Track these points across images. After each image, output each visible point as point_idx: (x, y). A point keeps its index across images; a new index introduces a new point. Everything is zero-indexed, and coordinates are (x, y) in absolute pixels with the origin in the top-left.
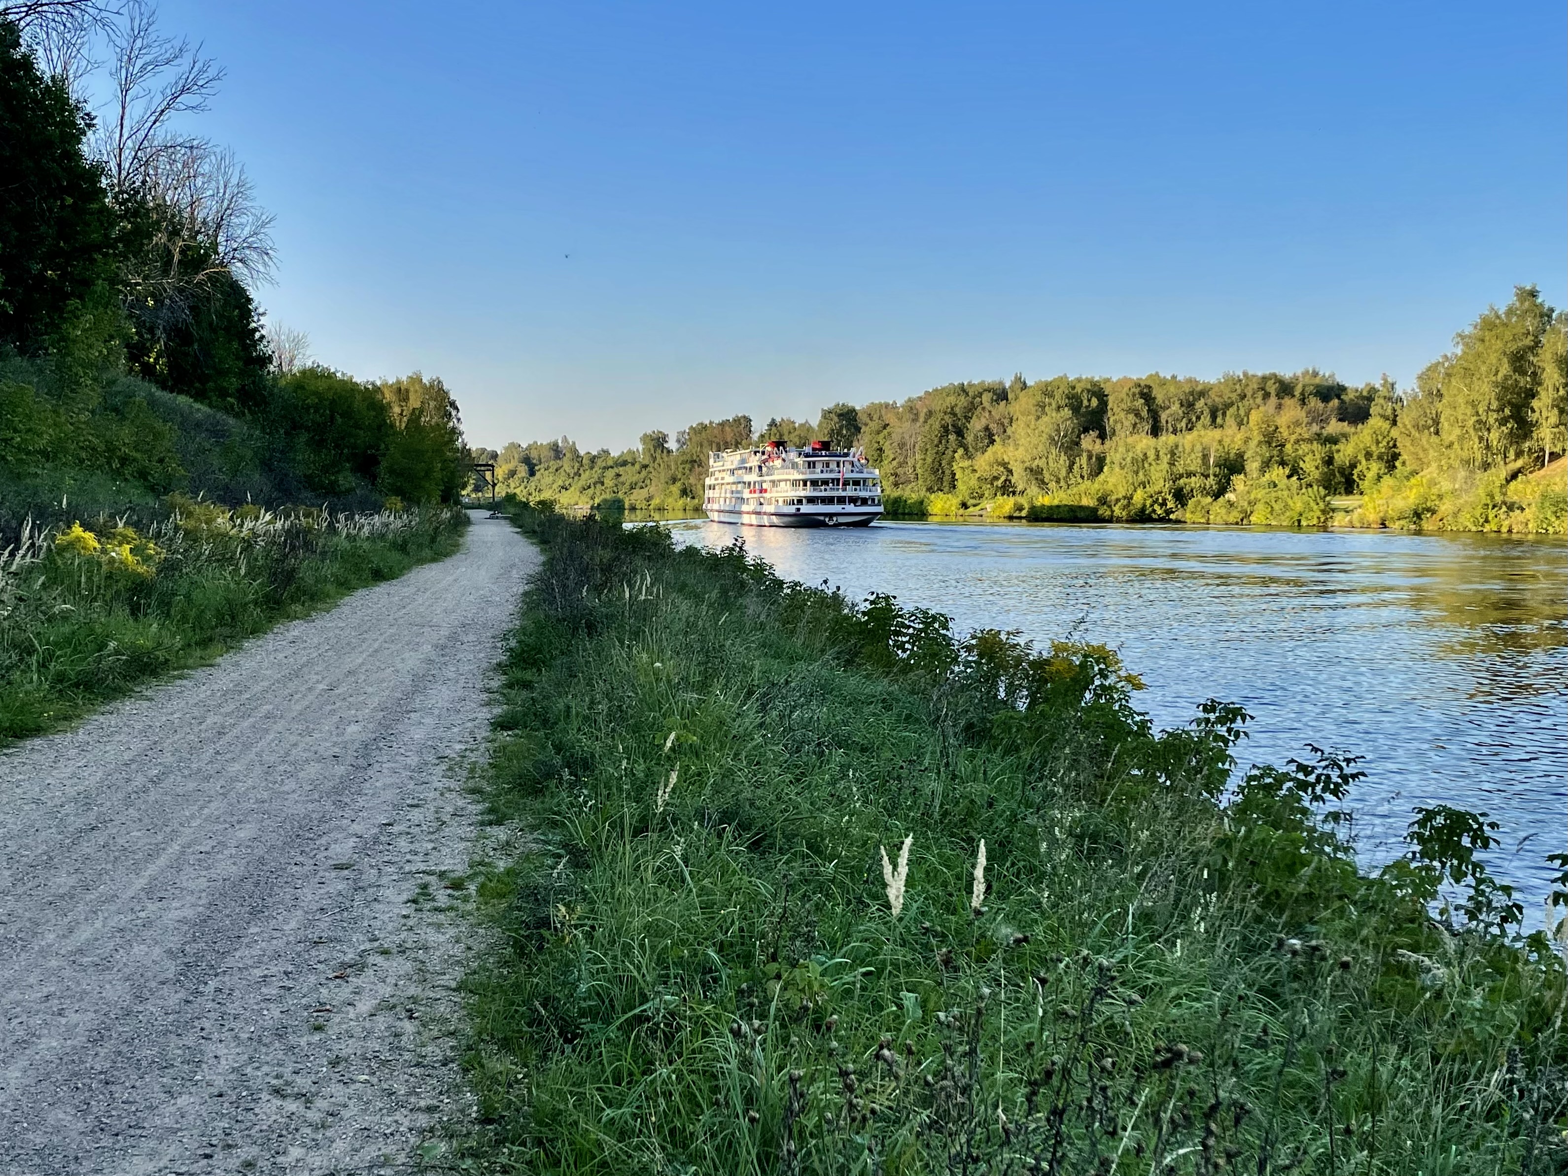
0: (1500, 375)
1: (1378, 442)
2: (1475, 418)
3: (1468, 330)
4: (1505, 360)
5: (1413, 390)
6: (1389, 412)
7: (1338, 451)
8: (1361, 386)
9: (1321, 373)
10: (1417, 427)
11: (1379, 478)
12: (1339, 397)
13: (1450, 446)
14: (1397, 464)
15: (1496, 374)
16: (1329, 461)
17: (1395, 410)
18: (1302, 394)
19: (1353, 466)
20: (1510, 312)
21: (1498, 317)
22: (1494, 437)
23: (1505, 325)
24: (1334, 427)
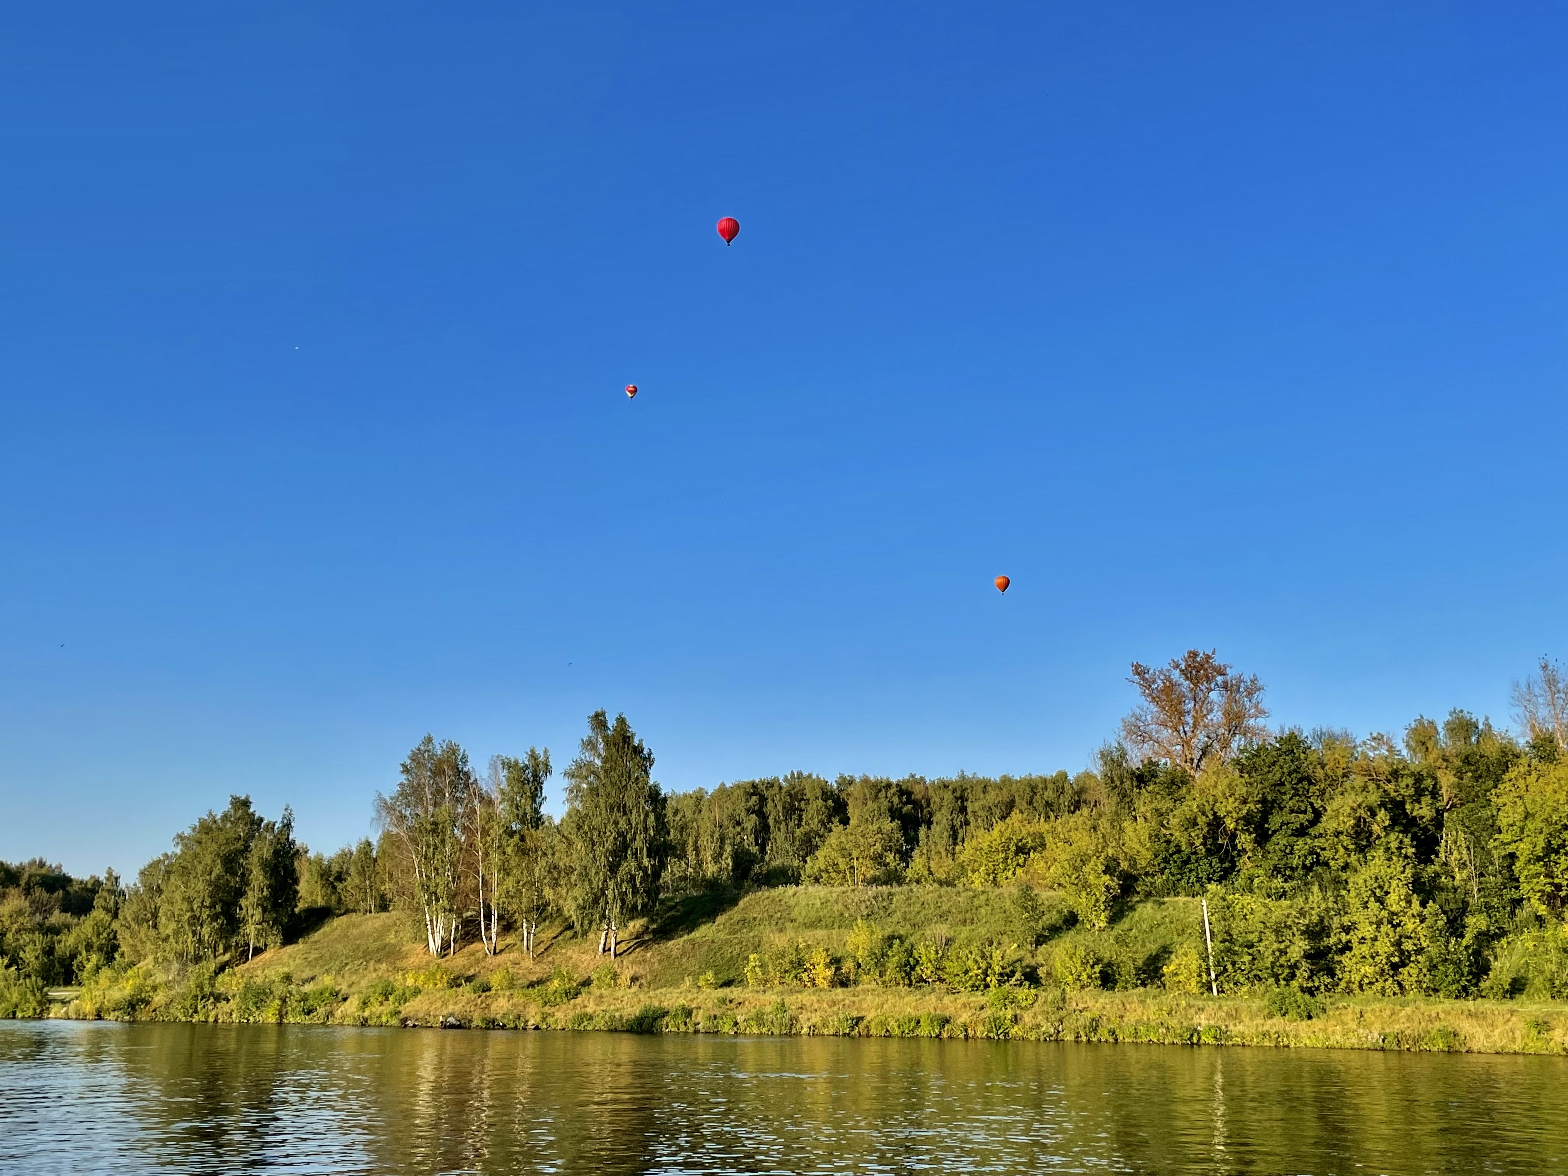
0: (213, 875)
1: (99, 934)
2: (189, 914)
3: (188, 832)
4: (219, 861)
5: (135, 885)
6: (112, 904)
7: (60, 942)
8: (86, 878)
9: (48, 864)
10: (136, 919)
11: (98, 968)
12: (64, 888)
13: (166, 939)
14: (116, 956)
15: (210, 873)
16: (49, 951)
17: (117, 903)
18: (28, 883)
19: (73, 956)
20: (225, 817)
21: (215, 822)
22: (206, 931)
23: (220, 829)
24: (57, 917)
